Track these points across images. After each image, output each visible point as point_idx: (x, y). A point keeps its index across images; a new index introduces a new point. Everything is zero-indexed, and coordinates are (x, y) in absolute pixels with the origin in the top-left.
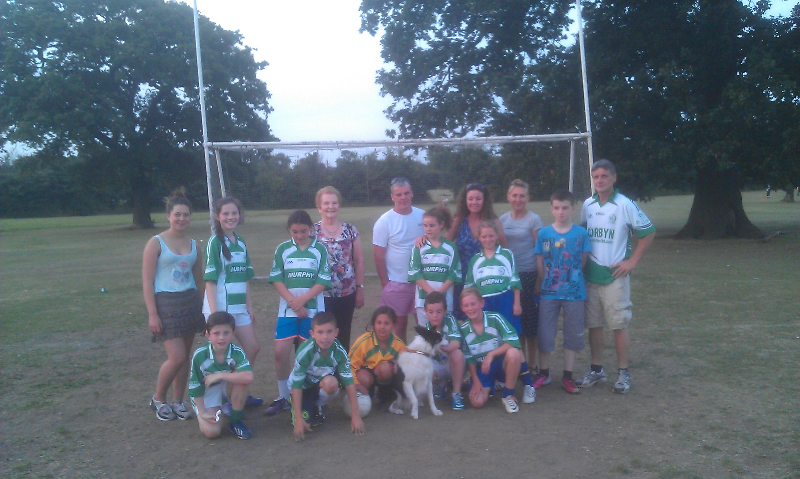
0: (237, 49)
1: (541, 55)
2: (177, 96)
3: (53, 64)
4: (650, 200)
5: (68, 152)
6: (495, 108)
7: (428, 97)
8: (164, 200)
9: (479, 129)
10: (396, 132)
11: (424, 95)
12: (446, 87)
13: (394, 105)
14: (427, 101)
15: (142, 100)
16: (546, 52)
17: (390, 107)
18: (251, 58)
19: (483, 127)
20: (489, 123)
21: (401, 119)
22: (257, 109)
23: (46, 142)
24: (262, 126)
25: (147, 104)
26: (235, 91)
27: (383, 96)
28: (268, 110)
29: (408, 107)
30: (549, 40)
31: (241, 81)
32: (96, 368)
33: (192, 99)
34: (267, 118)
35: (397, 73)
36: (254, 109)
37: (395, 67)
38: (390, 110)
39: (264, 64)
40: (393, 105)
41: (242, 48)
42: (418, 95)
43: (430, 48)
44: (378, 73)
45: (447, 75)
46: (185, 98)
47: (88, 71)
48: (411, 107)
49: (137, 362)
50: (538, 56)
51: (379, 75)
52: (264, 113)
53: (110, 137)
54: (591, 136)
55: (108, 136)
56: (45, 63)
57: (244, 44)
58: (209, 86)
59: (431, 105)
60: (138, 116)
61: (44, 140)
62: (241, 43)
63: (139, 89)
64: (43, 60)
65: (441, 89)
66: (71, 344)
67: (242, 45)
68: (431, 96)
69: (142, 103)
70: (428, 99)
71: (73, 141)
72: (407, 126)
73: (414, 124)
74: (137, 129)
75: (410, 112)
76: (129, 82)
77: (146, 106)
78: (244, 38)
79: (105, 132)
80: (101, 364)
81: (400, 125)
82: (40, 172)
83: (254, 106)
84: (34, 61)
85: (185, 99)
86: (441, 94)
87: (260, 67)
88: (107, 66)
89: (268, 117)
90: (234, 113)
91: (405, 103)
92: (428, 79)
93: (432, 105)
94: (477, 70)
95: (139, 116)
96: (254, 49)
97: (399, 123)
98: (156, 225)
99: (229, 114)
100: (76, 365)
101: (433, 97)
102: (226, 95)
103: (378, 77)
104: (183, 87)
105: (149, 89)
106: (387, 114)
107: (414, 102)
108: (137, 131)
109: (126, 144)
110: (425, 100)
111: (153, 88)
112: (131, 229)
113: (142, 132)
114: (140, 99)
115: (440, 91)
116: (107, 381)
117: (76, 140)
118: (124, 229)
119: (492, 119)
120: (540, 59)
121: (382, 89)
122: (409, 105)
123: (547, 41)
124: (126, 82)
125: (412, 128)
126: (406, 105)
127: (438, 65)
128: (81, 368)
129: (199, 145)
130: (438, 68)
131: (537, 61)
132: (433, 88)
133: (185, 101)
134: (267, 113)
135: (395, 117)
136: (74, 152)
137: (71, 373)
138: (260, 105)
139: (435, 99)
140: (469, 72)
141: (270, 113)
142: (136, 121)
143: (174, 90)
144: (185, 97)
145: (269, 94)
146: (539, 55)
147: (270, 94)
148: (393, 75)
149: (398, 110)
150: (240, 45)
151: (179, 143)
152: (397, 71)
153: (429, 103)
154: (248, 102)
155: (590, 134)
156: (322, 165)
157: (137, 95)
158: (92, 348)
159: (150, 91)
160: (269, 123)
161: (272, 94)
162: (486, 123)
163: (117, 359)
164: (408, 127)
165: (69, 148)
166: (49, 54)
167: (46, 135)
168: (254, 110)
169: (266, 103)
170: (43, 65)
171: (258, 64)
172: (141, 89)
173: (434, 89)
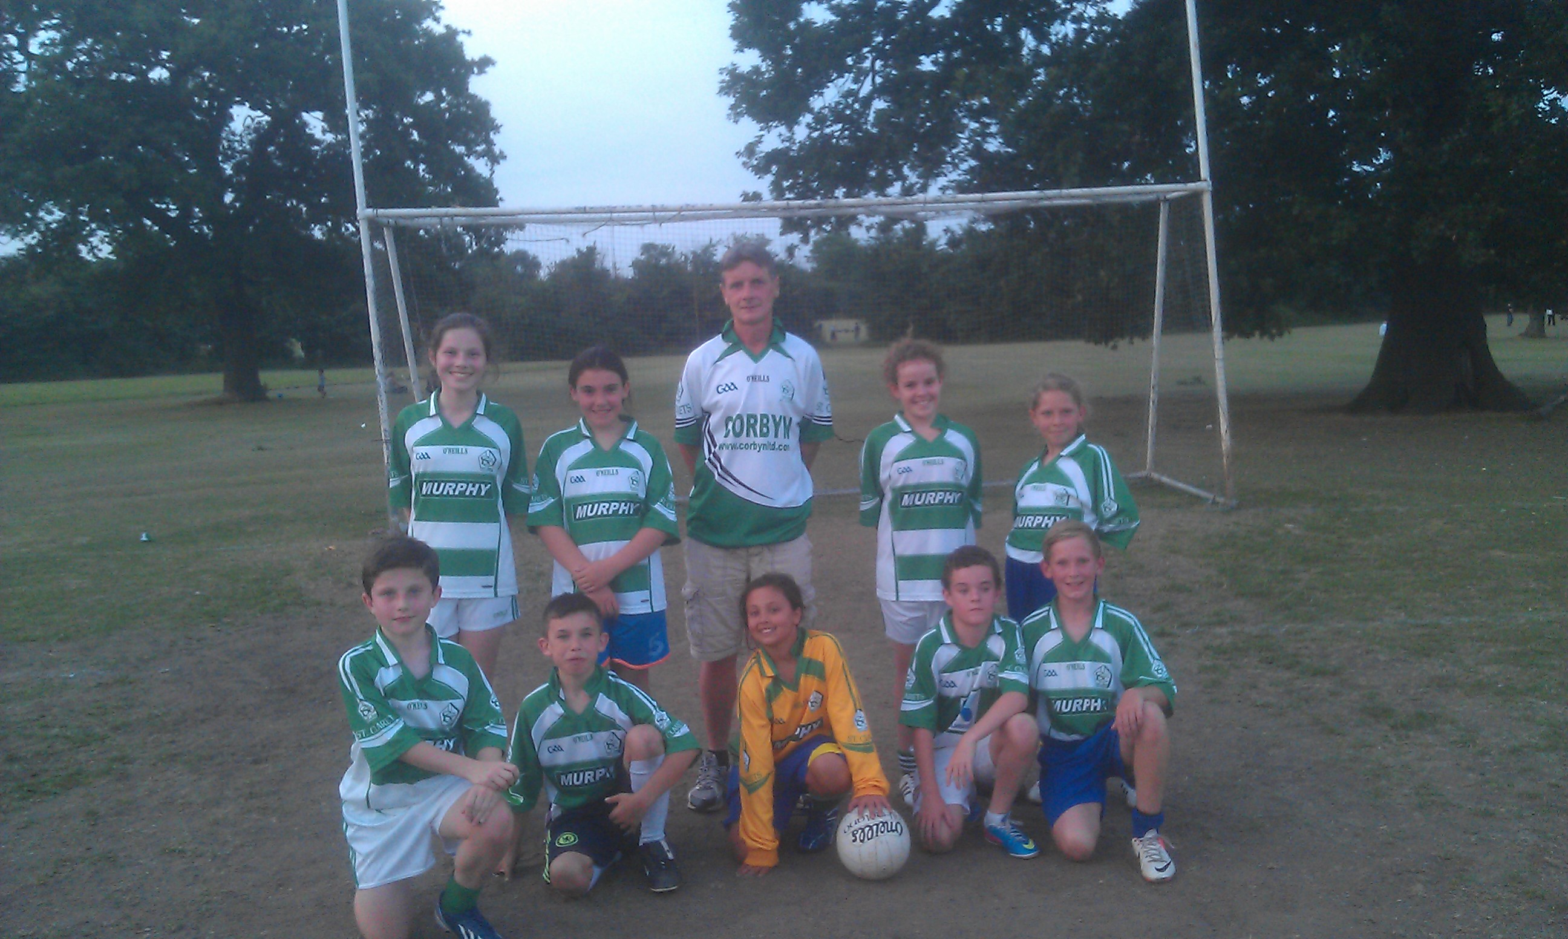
0: (428, 33)
1: (1060, 36)
2: (307, 130)
3: (49, 65)
4: (1281, 335)
5: (89, 247)
6: (979, 139)
7: (829, 123)
8: (288, 345)
9: (944, 186)
10: (763, 196)
11: (820, 120)
12: (867, 102)
13: (759, 140)
14: (828, 131)
15: (238, 138)
16: (1069, 28)
17: (751, 143)
18: (459, 50)
19: (952, 182)
20: (966, 172)
21: (774, 168)
22: (471, 157)
23: (42, 228)
24: (483, 192)
25: (248, 147)
26: (426, 119)
27: (736, 122)
28: (495, 159)
29: (788, 144)
30: (1074, 4)
31: (440, 98)
32: (103, 739)
33: (339, 137)
34: (491, 175)
35: (763, 73)
36: (466, 155)
37: (761, 59)
38: (750, 150)
39: (485, 63)
40: (757, 139)
41: (438, 29)
42: (808, 118)
43: (833, 18)
44: (725, 74)
45: (868, 75)
46: (324, 135)
47: (125, 81)
48: (794, 143)
49: (203, 721)
50: (1053, 38)
51: (727, 78)
52: (487, 165)
53: (173, 215)
54: (1210, 189)
55: (169, 213)
56: (33, 62)
57: (445, 21)
58: (372, 109)
59: (834, 140)
60: (229, 172)
61: (39, 222)
62: (437, 20)
63: (231, 119)
64: (29, 57)
65: (857, 106)
66: (52, 673)
67: (439, 22)
68: (836, 122)
69: (236, 145)
70: (827, 127)
71: (97, 226)
72: (786, 184)
73: (801, 181)
74: (229, 198)
75: (791, 154)
76: (209, 103)
77: (244, 152)
78: (442, 8)
79: (164, 206)
80: (116, 729)
81: (773, 183)
82: (35, 290)
83: (466, 150)
84: (11, 58)
85: (324, 137)
86: (855, 117)
87: (476, 70)
88: (164, 70)
89: (494, 172)
90: (424, 163)
91: (780, 135)
92: (829, 84)
93: (838, 138)
94: (934, 63)
95: (231, 172)
96: (464, 32)
97: (769, 178)
98: (270, 395)
99: (414, 167)
100: (56, 731)
101: (840, 123)
102: (407, 127)
103: (723, 81)
104: (320, 111)
105: (250, 116)
106: (745, 159)
107: (801, 133)
108: (228, 202)
109: (206, 230)
110: (821, 129)
111: (259, 113)
112: (219, 403)
113: (238, 205)
114: (232, 137)
115: (854, 111)
116: (123, 777)
117: (104, 222)
118: (206, 404)
119: (973, 163)
120: (1057, 43)
121: (733, 107)
122: (790, 139)
123: (1071, 5)
124: (204, 103)
125: (796, 188)
126: (783, 141)
127: (849, 53)
128: (67, 738)
129: (354, 230)
130: (849, 61)
131: (1051, 47)
132: (838, 103)
133: (324, 141)
134: (493, 165)
135: (761, 166)
136: (100, 247)
137: (38, 754)
138: (478, 148)
139: (843, 127)
140: (918, 67)
141: (498, 163)
142: (226, 183)
143: (300, 118)
144: (324, 132)
145: (495, 124)
146: (1056, 35)
147: (497, 125)
148: (755, 77)
149: (767, 151)
150: (435, 23)
151: (313, 225)
152: (763, 69)
153: (831, 136)
154: (454, 141)
155: (1209, 186)
156: (605, 272)
157: (227, 129)
158: (100, 684)
159: (253, 120)
160: (496, 184)
161: (501, 126)
162: (960, 172)
163: (156, 712)
164: (788, 186)
165: (91, 239)
166: (43, 45)
167: (41, 214)
168: (466, 158)
169: (490, 143)
170: (29, 66)
171: (473, 63)
172: (235, 117)
173: (841, 106)
